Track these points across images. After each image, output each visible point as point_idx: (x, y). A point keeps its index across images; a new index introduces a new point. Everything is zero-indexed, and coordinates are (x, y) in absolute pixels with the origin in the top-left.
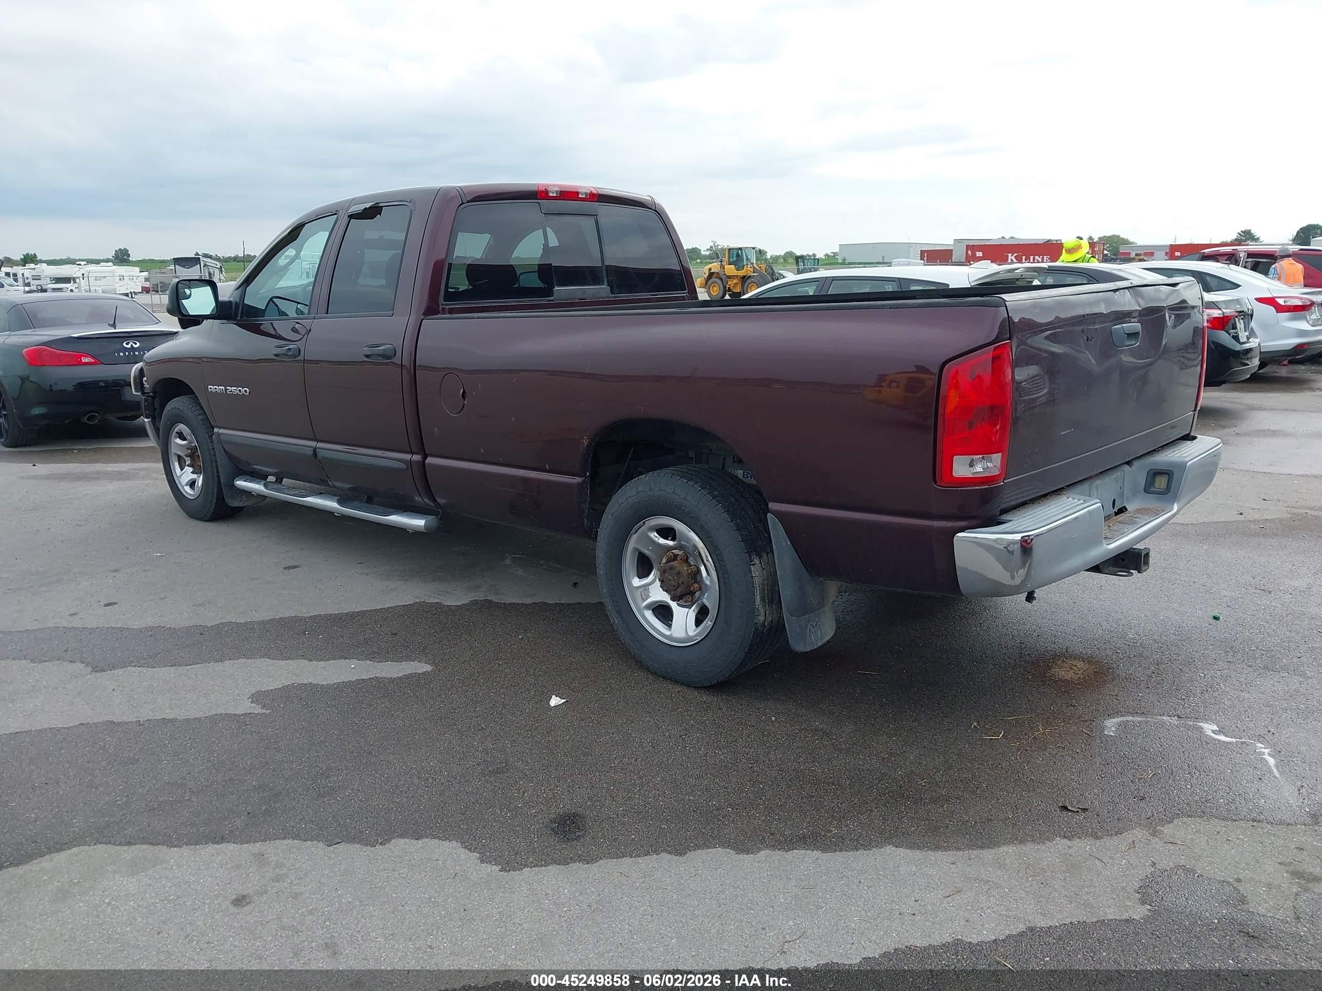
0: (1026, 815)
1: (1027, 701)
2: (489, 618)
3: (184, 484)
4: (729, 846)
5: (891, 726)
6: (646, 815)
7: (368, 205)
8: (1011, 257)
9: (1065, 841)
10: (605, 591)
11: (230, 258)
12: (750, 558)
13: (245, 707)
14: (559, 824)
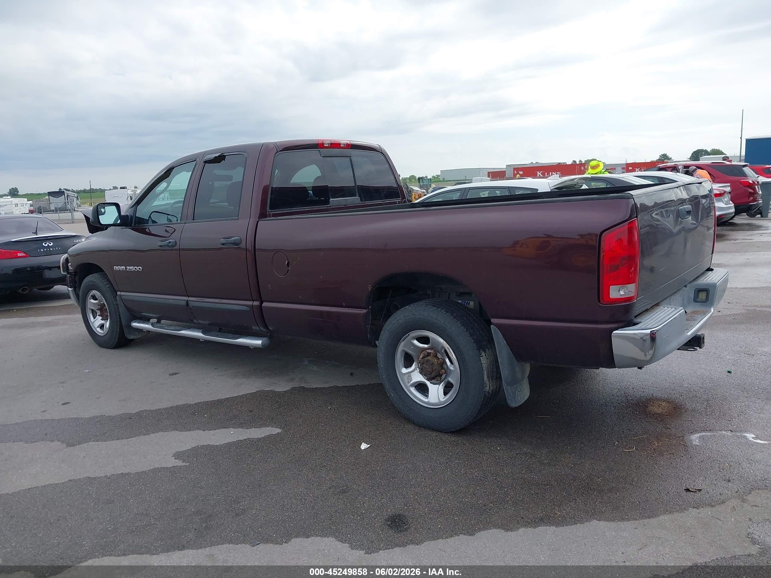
0: (667, 496)
1: (641, 428)
2: (306, 398)
3: (96, 327)
4: (499, 527)
5: (569, 448)
6: (442, 512)
7: (217, 155)
8: (539, 174)
9: (695, 509)
10: (384, 377)
11: (81, 191)
12: (480, 353)
13: (172, 462)
14: (392, 521)
